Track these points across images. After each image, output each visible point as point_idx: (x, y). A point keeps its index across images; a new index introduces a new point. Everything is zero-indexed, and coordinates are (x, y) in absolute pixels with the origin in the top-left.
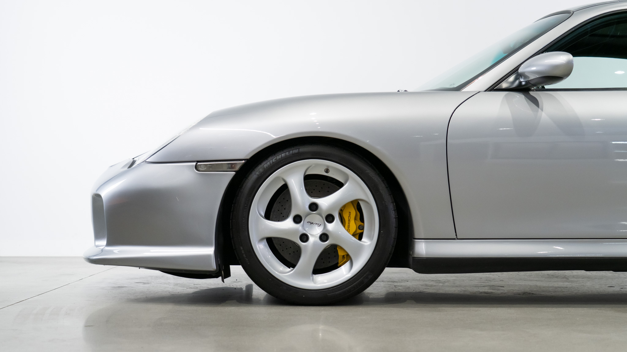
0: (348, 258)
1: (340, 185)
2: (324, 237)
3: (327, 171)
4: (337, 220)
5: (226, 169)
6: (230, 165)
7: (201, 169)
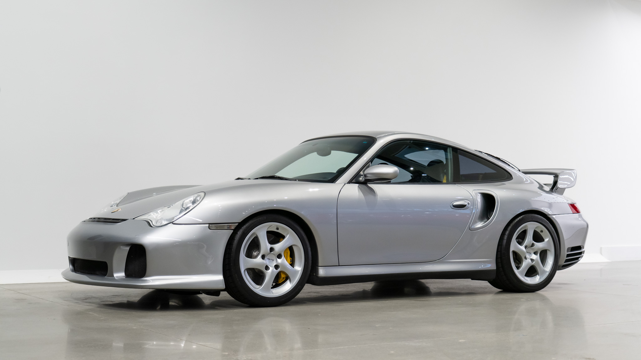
0: (287, 278)
1: (283, 237)
2: (277, 267)
3: (278, 229)
4: (283, 257)
5: (226, 228)
6: (229, 226)
7: (212, 228)
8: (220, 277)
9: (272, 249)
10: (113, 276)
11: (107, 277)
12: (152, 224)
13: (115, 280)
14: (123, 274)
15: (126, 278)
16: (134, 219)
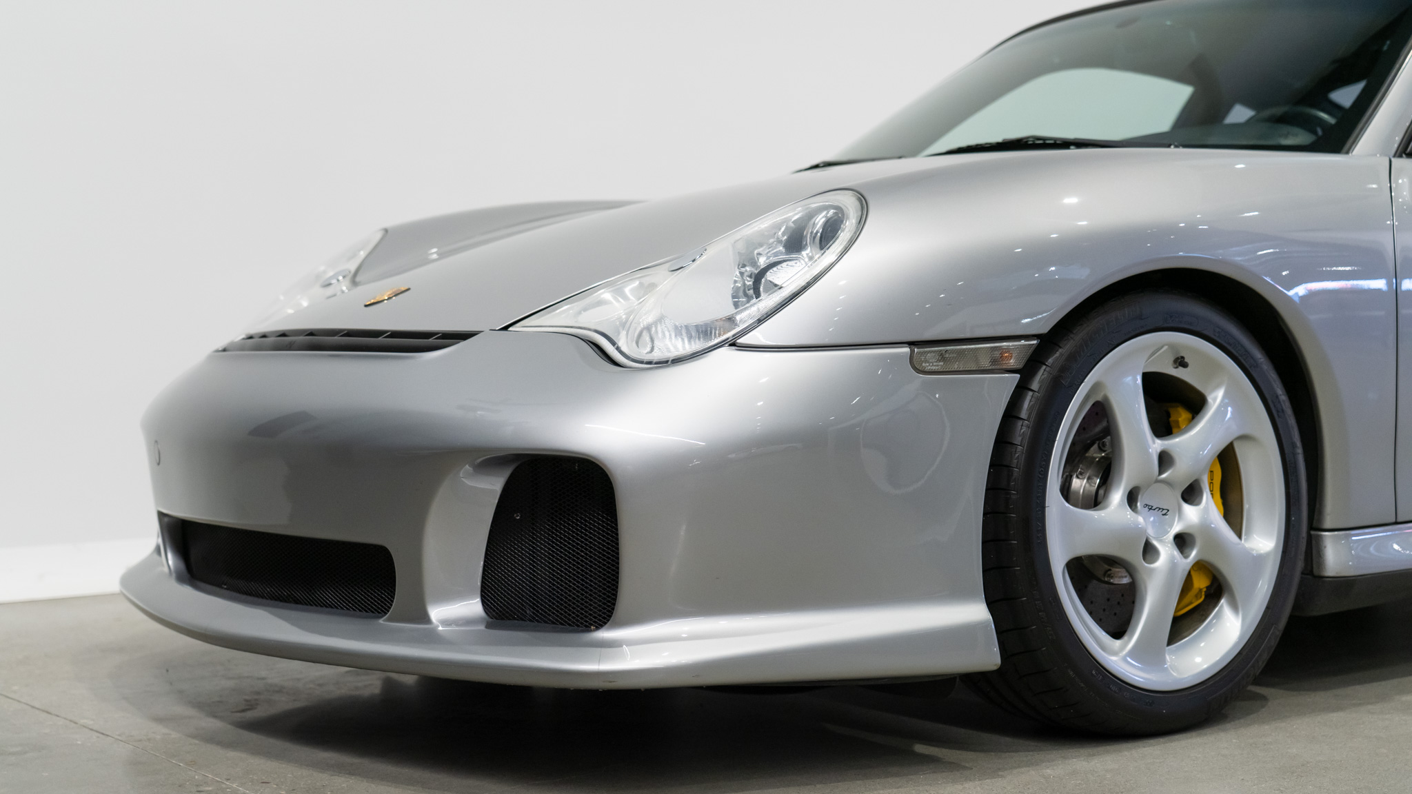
2: (1183, 542)
3: (1179, 362)
4: (1206, 496)
5: (985, 363)
6: (997, 354)
7: (929, 368)
8: (976, 612)
9: (1165, 460)
10: (424, 618)
11: (390, 620)
12: (618, 349)
13: (433, 638)
14: (473, 607)
15: (489, 626)
16: (506, 328)
